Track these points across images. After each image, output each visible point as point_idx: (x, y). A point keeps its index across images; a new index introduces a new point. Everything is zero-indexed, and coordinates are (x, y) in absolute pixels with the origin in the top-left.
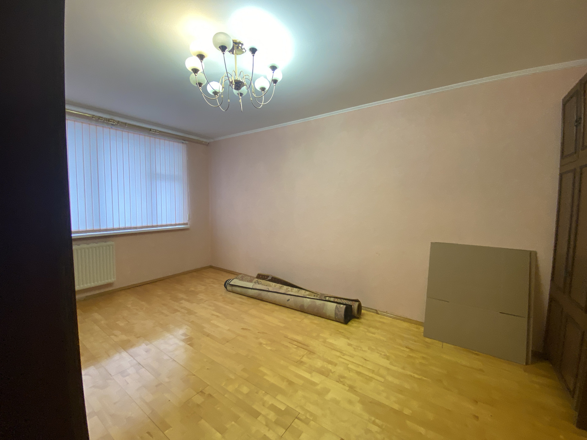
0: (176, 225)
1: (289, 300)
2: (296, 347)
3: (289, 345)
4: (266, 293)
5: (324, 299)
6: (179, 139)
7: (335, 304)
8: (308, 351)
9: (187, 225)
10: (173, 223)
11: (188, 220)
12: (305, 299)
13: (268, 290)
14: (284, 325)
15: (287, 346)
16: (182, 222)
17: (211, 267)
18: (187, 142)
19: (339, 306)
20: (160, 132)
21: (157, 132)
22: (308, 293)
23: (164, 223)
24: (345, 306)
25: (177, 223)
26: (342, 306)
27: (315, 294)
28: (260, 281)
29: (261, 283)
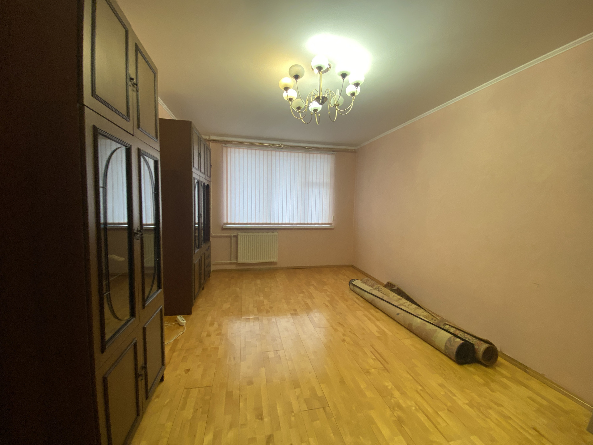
0: (322, 224)
1: (398, 314)
2: (374, 358)
3: (369, 354)
4: (379, 300)
5: (442, 327)
6: (330, 151)
7: (450, 335)
8: (384, 367)
9: (332, 225)
10: (320, 222)
11: (333, 221)
12: (416, 318)
13: (382, 298)
14: (379, 335)
15: (366, 353)
16: (327, 222)
17: (352, 266)
18: (335, 153)
19: (453, 339)
20: (313, 148)
21: (310, 149)
22: (425, 313)
23: (313, 222)
24: (462, 342)
25: (323, 222)
26: (458, 340)
27: (433, 318)
28: (381, 288)
29: (381, 290)
